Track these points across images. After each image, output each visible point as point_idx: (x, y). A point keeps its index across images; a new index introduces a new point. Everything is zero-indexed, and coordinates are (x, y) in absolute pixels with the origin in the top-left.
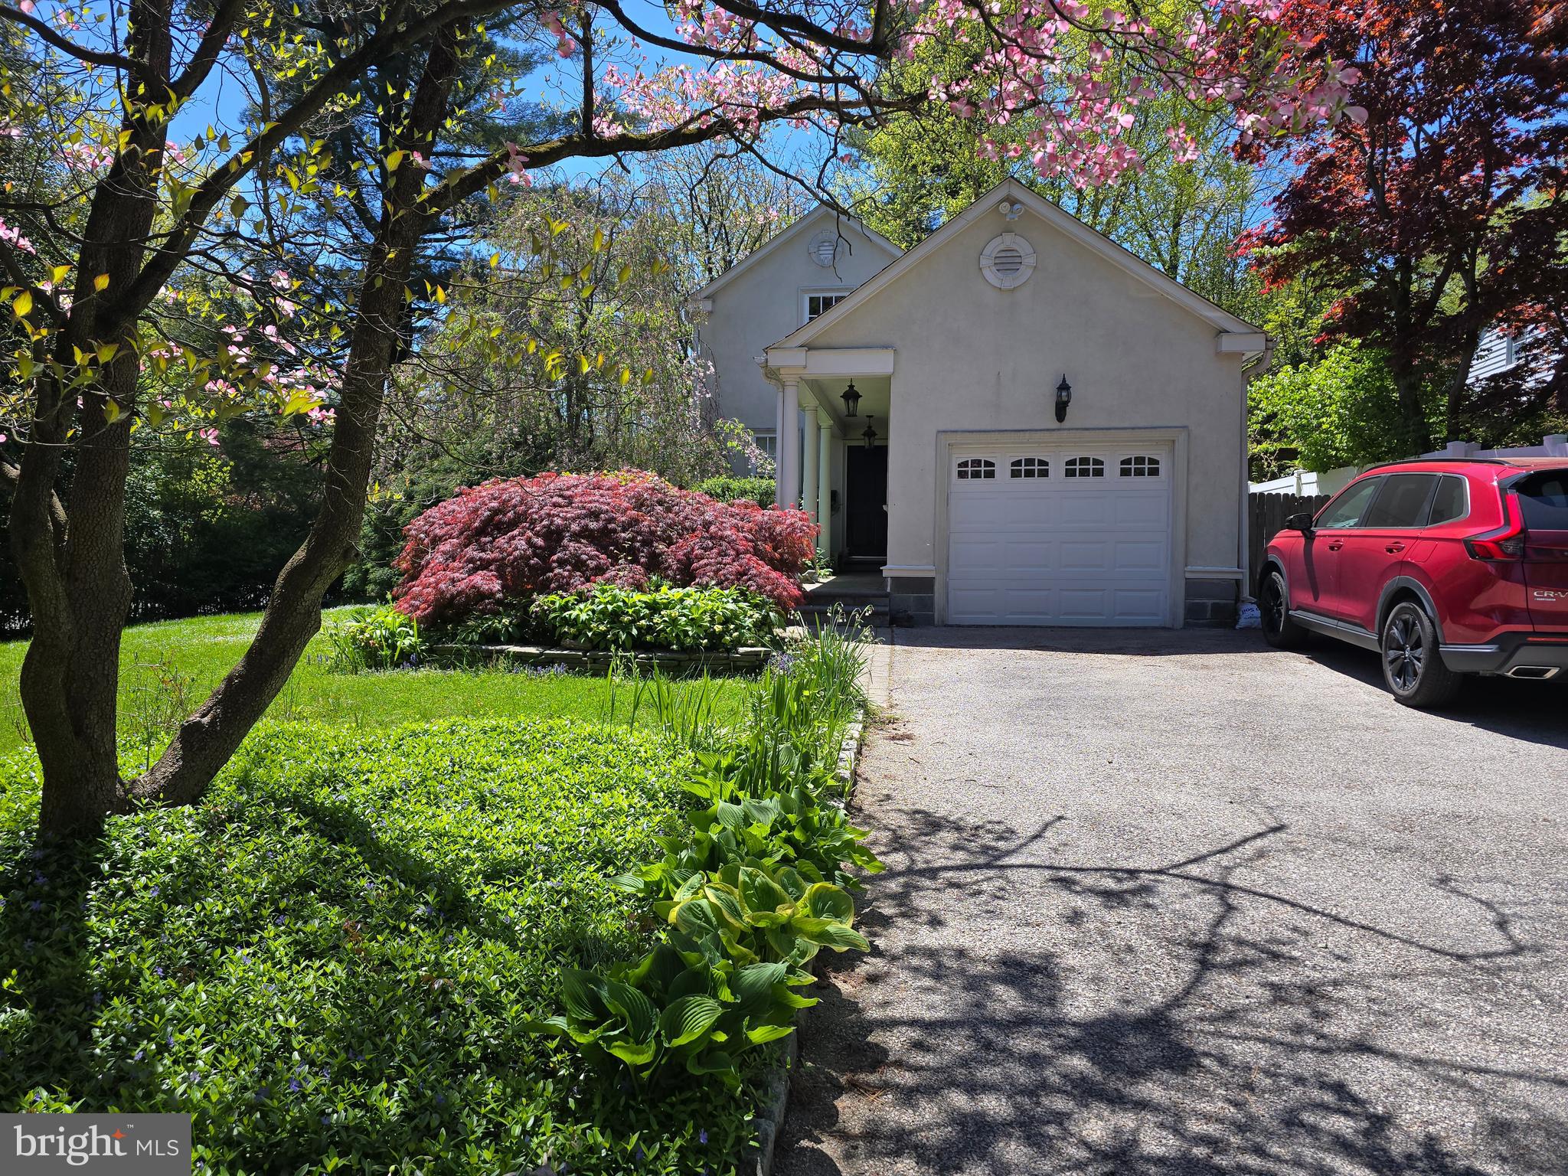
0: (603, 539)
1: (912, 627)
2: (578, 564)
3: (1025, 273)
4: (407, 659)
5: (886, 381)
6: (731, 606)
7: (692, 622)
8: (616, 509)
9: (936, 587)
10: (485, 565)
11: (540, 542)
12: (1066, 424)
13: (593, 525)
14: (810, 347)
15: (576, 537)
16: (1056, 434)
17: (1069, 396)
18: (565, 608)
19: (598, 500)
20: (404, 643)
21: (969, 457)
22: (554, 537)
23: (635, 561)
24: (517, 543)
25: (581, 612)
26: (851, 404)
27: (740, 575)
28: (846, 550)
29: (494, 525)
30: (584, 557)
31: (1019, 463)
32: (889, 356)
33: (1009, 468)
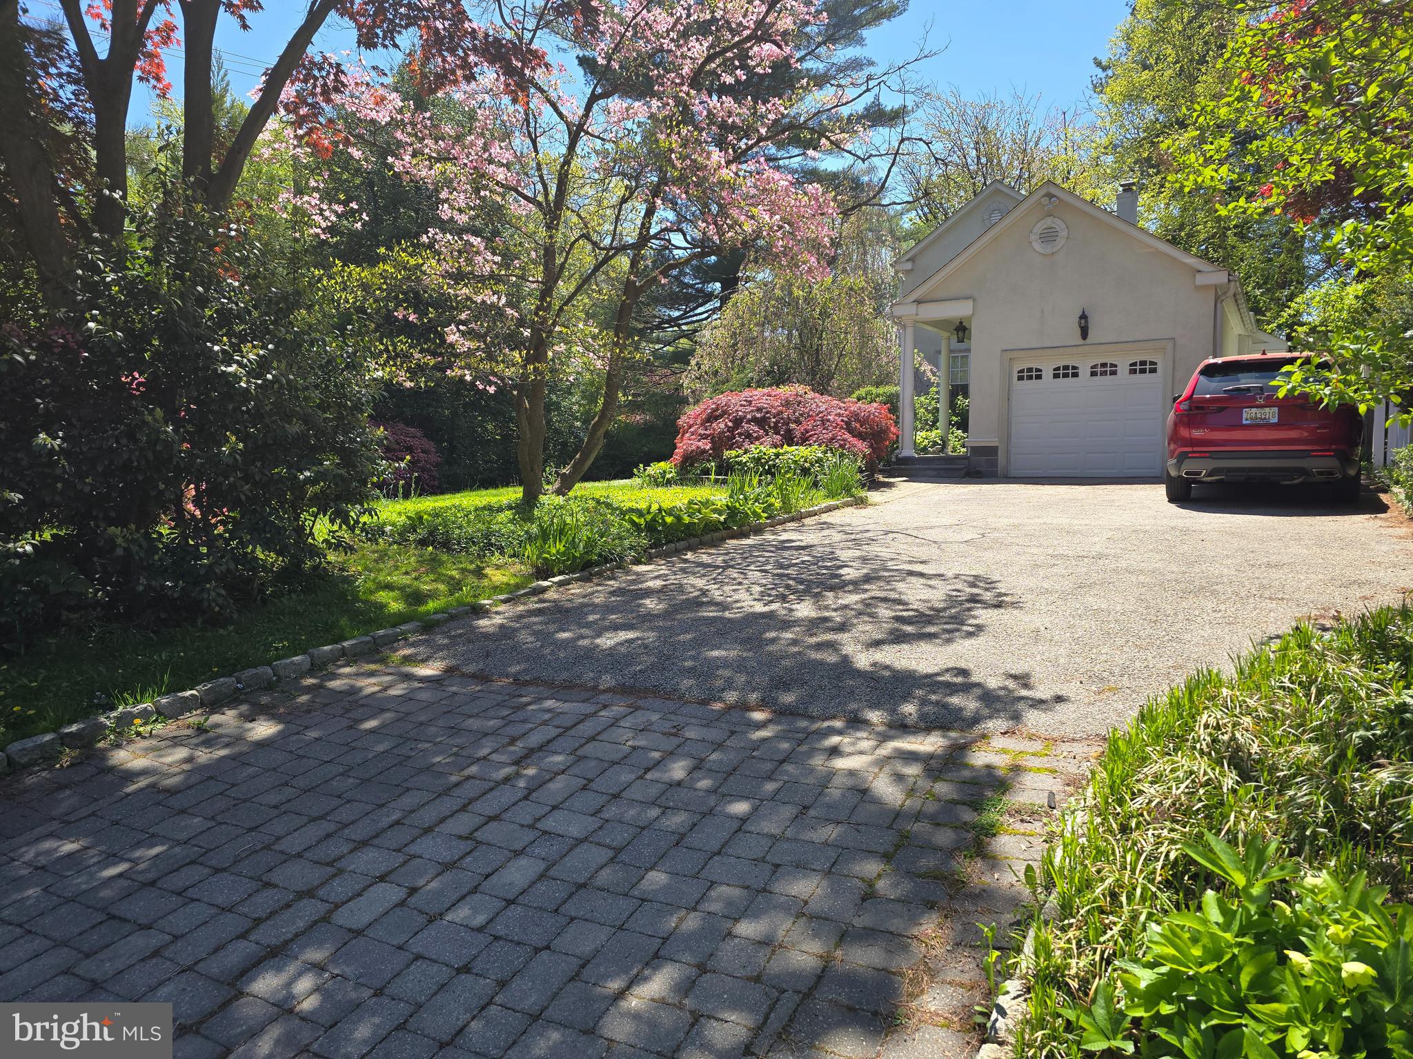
0: (761, 422)
2: (748, 436)
3: (1060, 242)
4: (669, 483)
5: (968, 321)
6: (820, 455)
7: (795, 462)
8: (772, 407)
9: (1000, 452)
10: (704, 437)
11: (730, 424)
12: (1089, 341)
13: (758, 415)
14: (918, 302)
15: (749, 422)
16: (1082, 349)
17: (1087, 322)
18: (738, 456)
19: (764, 402)
20: (668, 476)
21: (1025, 366)
22: (738, 422)
23: (777, 433)
24: (720, 426)
25: (744, 459)
26: (961, 334)
29: (712, 418)
30: (751, 431)
31: (1058, 369)
32: (970, 303)
33: (1052, 372)
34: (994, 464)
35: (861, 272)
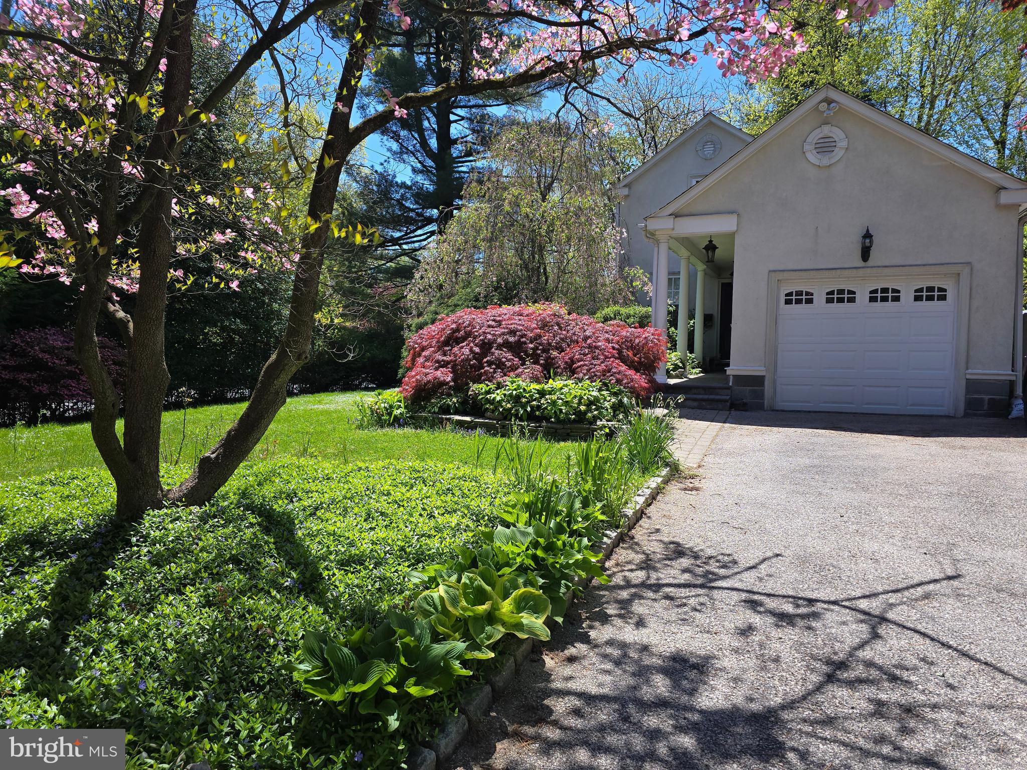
0: (516, 348)
1: (746, 411)
2: (499, 364)
3: (839, 153)
4: (398, 422)
5: (731, 236)
6: (595, 393)
7: (566, 403)
8: (527, 329)
9: (766, 383)
10: (444, 364)
11: (477, 350)
12: (870, 262)
13: (512, 339)
14: (676, 215)
15: (500, 347)
16: (861, 272)
17: (871, 242)
18: (488, 392)
19: (517, 323)
20: (397, 412)
21: (794, 289)
22: (486, 347)
23: (536, 362)
24: (464, 351)
25: (498, 396)
26: (710, 253)
27: (604, 373)
28: (719, 356)
29: (453, 339)
30: (504, 360)
31: (832, 293)
32: (733, 219)
33: (824, 297)
34: (761, 395)
35: (588, 192)
